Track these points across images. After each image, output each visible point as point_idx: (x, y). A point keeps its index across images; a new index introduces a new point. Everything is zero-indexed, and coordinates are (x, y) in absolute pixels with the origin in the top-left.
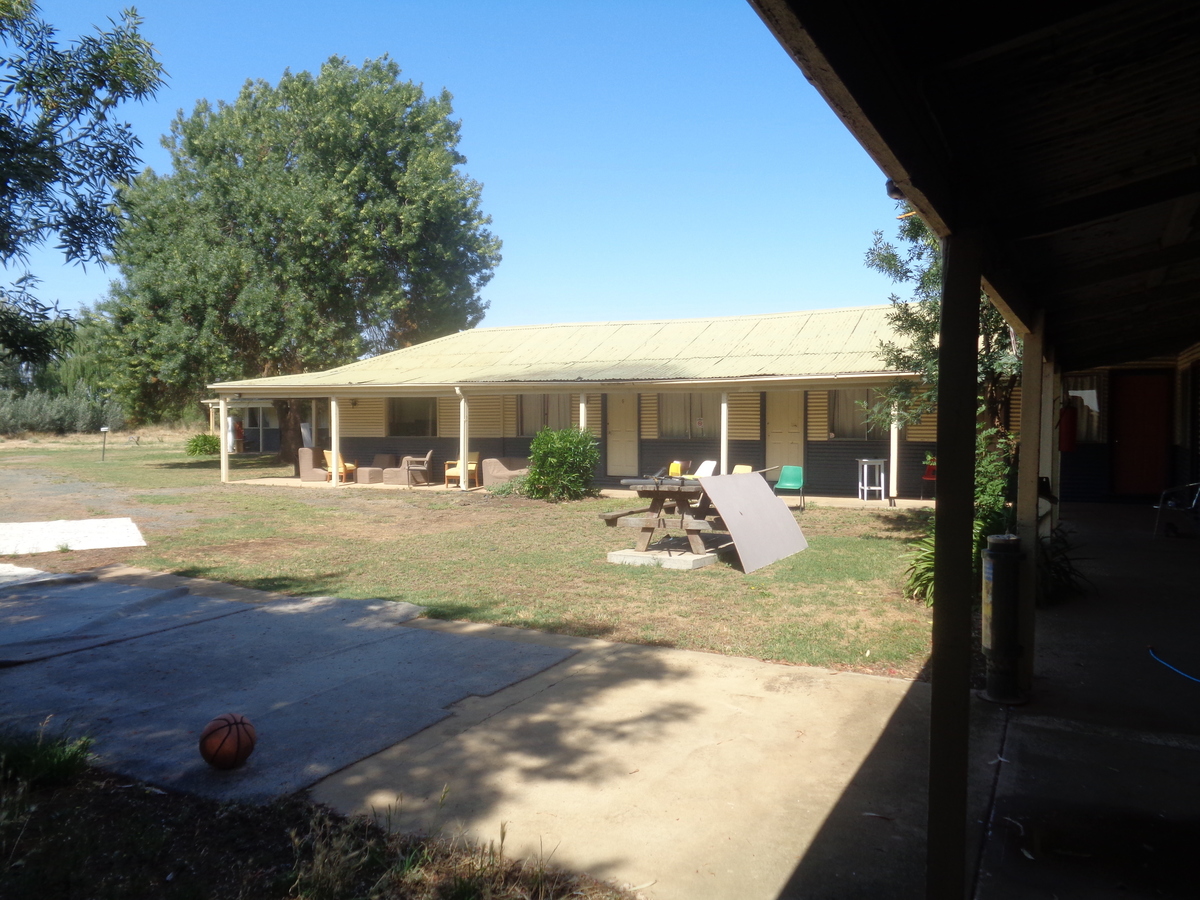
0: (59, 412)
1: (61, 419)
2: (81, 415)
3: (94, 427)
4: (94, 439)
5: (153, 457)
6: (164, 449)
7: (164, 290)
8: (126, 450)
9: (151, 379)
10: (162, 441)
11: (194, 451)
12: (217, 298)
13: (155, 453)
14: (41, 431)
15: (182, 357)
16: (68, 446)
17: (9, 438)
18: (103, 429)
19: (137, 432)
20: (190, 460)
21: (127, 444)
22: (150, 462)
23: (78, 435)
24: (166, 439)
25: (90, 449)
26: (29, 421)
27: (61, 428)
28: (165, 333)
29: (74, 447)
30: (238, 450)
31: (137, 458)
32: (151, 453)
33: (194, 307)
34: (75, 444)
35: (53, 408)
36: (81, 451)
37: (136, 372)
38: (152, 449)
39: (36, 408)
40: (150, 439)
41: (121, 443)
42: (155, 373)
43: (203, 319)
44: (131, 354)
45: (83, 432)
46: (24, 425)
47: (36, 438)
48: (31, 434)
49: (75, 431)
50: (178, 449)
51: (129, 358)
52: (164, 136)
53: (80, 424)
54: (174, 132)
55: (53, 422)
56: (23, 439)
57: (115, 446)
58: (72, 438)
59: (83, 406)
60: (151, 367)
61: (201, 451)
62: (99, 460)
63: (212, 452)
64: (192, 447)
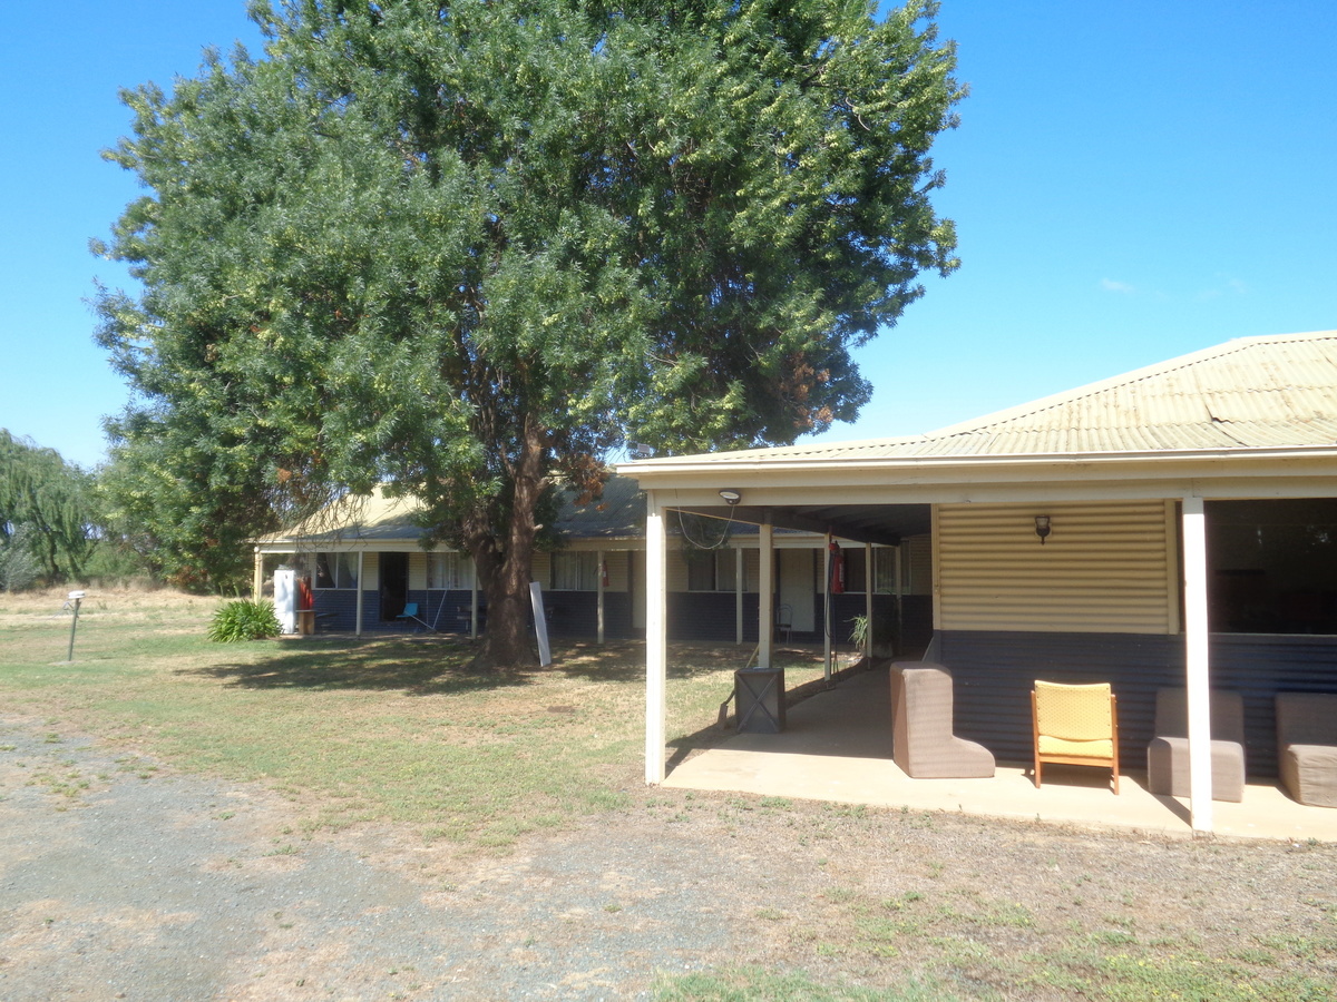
5: (156, 647)
22: (173, 663)
30: (306, 632)
61: (240, 632)
62: (63, 659)
63: (260, 635)
64: (223, 626)
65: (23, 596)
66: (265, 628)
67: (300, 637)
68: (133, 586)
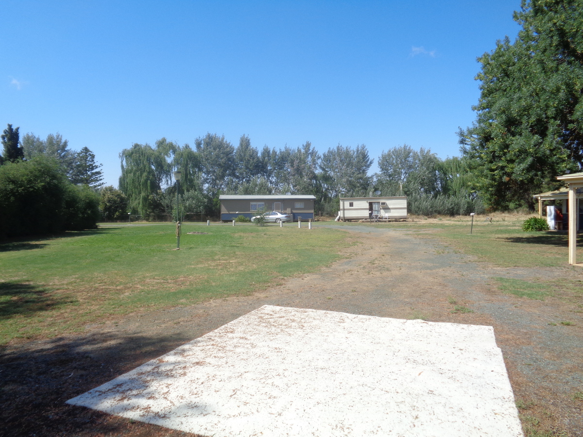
0: (452, 204)
1: (452, 208)
2: (462, 206)
3: (467, 213)
4: (468, 218)
5: (501, 232)
6: (507, 226)
7: (514, 111)
8: (484, 226)
9: (505, 179)
10: (504, 220)
11: (527, 228)
12: (556, 110)
13: (502, 228)
14: (443, 214)
15: (530, 160)
16: (454, 223)
17: (429, 218)
18: (472, 214)
19: (490, 214)
20: (526, 235)
21: (485, 221)
22: (500, 236)
23: (461, 216)
24: (506, 219)
25: (465, 224)
26: (438, 209)
27: (452, 213)
28: (517, 143)
29: (457, 223)
30: (559, 228)
31: (492, 232)
32: (500, 228)
33: (539, 121)
34: (459, 221)
35: (448, 202)
36: (460, 226)
37: (494, 175)
38: (500, 226)
39: (441, 203)
40: (497, 219)
41: (482, 221)
42: (509, 175)
43: (546, 128)
44: (491, 162)
45: (463, 215)
46: (435, 211)
47: (441, 218)
48: (439, 215)
49: (459, 214)
50: (515, 226)
51: (490, 164)
52: (515, 12)
53: (461, 211)
54: (522, 8)
55: (449, 209)
56: (435, 218)
57: (479, 223)
58: (457, 217)
59: (463, 202)
60: (506, 169)
61: (532, 228)
62: (469, 233)
63: (540, 229)
64: (527, 226)
65: (481, 216)
66: (542, 227)
67: (556, 231)
68: (520, 213)
